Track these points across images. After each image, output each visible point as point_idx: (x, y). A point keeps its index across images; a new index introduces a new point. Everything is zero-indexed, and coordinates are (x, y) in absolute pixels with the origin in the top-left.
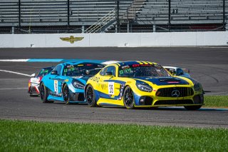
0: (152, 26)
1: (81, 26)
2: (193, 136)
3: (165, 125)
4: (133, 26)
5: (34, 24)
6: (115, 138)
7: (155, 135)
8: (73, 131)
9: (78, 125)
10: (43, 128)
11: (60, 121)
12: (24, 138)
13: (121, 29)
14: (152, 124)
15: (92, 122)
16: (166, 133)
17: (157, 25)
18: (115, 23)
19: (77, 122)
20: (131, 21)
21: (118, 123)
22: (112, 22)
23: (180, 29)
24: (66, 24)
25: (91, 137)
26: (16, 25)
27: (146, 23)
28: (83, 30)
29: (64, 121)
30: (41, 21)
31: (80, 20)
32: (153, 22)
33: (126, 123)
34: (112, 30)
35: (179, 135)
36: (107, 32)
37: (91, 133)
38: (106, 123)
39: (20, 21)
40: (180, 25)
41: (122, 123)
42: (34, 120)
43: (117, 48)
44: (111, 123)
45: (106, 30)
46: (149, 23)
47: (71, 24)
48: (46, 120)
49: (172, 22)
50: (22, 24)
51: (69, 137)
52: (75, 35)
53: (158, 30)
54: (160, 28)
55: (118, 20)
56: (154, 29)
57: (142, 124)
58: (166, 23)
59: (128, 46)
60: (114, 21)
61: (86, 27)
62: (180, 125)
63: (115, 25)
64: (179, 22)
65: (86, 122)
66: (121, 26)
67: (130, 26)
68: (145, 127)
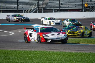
0: (52, 10)
1: (23, 10)
2: (70, 56)
3: (58, 51)
4: (45, 10)
5: (3, 9)
6: (37, 56)
7: (54, 55)
8: (20, 53)
9: (22, 51)
10: (7, 52)
14: (53, 51)
15: (28, 50)
16: (58, 54)
17: (54, 10)
18: (37, 9)
19: (21, 50)
20: (44, 8)
21: (39, 50)
23: (64, 11)
24: (17, 9)
27: (50, 9)
28: (24, 12)
30: (6, 8)
31: (22, 8)
32: (53, 8)
33: (42, 50)
34: (36, 12)
35: (64, 55)
36: (34, 13)
37: (27, 55)
38: (33, 50)
40: (64, 9)
42: (4, 49)
43: (38, 19)
44: (35, 50)
46: (51, 9)
47: (19, 9)
48: (8, 49)
49: (61, 8)
51: (18, 56)
52: (20, 14)
54: (56, 11)
55: (38, 7)
56: (53, 11)
57: (48, 50)
58: (58, 8)
60: (37, 8)
61: (25, 10)
62: (64, 51)
63: (37, 10)
64: (64, 8)
65: (25, 50)
66: (40, 10)
67: (43, 10)
68: (50, 52)
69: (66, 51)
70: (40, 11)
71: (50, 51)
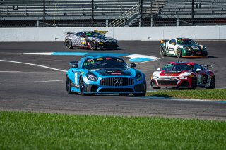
0: (175, 19)
1: (105, 20)
2: (216, 129)
3: (188, 118)
4: (157, 20)
5: (58, 18)
6: (139, 130)
7: (178, 128)
8: (97, 123)
9: (102, 117)
10: (68, 120)
11: (84, 114)
12: (48, 130)
13: (145, 23)
14: (175, 117)
15: (116, 115)
16: (190, 126)
17: (180, 19)
18: (138, 17)
19: (101, 115)
20: (155, 15)
21: (142, 116)
22: (136, 16)
23: (203, 22)
24: (90, 18)
25: (115, 129)
26: (41, 18)
27: (170, 17)
28: (107, 24)
29: (89, 114)
30: (65, 15)
31: (104, 14)
32: (176, 17)
33: (149, 116)
34: (136, 24)
35: (202, 128)
36: (130, 26)
37: (115, 126)
38: (129, 116)
39: (45, 15)
40: (203, 19)
41: (146, 115)
42: (59, 112)
43: (140, 41)
44: (134, 115)
45: (130, 24)
46: (172, 17)
47: (95, 18)
48: (70, 113)
49: (195, 16)
50: (47, 18)
51: (93, 129)
52: (99, 29)
53: (181, 24)
54: (183, 22)
55: (142, 14)
56: (178, 23)
57: (166, 116)
58: (190, 17)
59: (151, 39)
60: (138, 15)
61: (110, 21)
63: (138, 19)
64: (202, 16)
65: (110, 115)
66: (145, 20)
67: (153, 20)
68: (169, 120)
69: (209, 119)
70: (146, 22)
71: (170, 117)
